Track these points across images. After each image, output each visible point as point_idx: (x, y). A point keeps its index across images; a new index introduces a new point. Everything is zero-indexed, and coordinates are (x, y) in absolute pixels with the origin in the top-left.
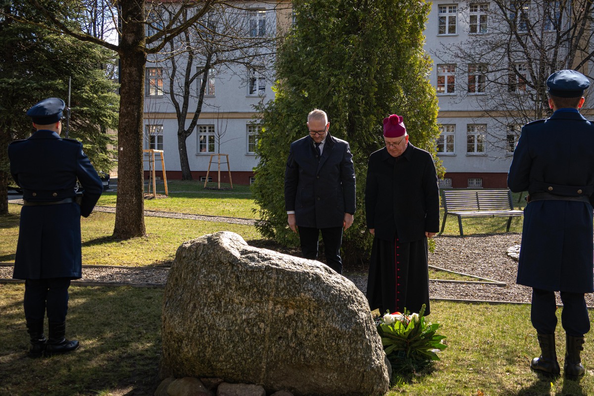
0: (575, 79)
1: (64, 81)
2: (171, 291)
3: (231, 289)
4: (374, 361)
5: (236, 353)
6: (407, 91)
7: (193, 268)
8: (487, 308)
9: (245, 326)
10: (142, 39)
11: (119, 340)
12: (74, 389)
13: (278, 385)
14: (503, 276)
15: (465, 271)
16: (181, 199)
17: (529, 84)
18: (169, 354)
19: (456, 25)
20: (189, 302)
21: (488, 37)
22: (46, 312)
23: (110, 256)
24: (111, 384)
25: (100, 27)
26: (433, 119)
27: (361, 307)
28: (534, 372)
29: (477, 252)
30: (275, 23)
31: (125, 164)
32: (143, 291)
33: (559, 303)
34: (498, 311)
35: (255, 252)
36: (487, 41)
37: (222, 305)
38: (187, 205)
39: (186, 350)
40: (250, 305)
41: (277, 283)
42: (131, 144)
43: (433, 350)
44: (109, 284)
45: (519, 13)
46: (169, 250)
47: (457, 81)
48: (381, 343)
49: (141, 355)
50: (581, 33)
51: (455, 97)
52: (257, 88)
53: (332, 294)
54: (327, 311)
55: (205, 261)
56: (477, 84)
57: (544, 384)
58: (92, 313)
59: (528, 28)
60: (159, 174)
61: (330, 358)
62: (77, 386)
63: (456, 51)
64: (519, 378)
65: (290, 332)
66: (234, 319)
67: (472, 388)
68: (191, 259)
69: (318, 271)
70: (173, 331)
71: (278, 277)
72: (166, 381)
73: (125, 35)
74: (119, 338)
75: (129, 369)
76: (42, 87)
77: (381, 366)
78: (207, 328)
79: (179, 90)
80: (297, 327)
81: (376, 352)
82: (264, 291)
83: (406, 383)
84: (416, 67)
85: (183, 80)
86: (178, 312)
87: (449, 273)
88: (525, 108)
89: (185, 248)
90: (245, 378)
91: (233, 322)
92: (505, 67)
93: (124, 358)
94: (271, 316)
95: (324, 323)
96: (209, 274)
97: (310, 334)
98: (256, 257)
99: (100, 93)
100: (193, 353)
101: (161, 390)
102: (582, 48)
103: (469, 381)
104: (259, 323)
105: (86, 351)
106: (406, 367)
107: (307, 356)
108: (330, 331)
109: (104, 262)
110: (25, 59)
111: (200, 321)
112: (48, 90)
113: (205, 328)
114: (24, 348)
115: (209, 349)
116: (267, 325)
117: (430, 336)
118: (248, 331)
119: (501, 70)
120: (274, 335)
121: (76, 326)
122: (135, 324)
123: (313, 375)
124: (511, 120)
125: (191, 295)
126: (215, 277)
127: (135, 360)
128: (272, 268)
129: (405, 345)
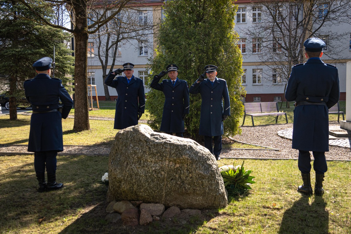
0: (318, 43)
1: (44, 49)
2: (114, 156)
3: (146, 154)
4: (220, 190)
5: (150, 187)
6: (226, 51)
7: (125, 144)
8: (271, 162)
9: (154, 173)
10: (86, 26)
11: (83, 183)
12: (64, 207)
13: (171, 204)
14: (277, 145)
15: (257, 144)
16: (106, 110)
17: (283, 48)
18: (114, 189)
19: (246, 18)
20: (124, 162)
21: (262, 24)
22: (46, 169)
23: (73, 140)
24: (83, 205)
25: (61, 21)
26: (240, 65)
27: (214, 162)
28: (300, 193)
29: (262, 134)
30: (152, 18)
31: (79, 92)
32: (92, 158)
33: (312, 158)
34: (277, 163)
35: (158, 135)
36: (262, 26)
37: (142, 163)
38: (110, 113)
39: (123, 187)
40: (156, 163)
41: (170, 151)
42: (81, 82)
43: (248, 184)
44: (74, 155)
45: (278, 12)
46: (103, 137)
47: (247, 47)
48: (223, 181)
49: (96, 190)
50: (308, 22)
51: (246, 55)
52: (144, 52)
53: (199, 156)
54: (197, 165)
55: (132, 140)
56: (257, 48)
57: (305, 198)
58: (67, 169)
59: (282, 19)
60: (94, 98)
61: (198, 189)
62: (65, 206)
63: (247, 31)
64: (293, 196)
65: (177, 176)
66: (148, 170)
67: (270, 202)
68: (124, 139)
69: (191, 144)
70: (116, 177)
71: (171, 148)
72: (111, 203)
73: (77, 25)
74: (83, 182)
75: (90, 197)
76: (33, 53)
77: (224, 193)
78: (134, 175)
79: (103, 54)
80: (181, 173)
81: (221, 185)
82: (163, 155)
83: (236, 201)
84: (231, 39)
85: (105, 48)
86: (119, 167)
87: (250, 145)
88: (283, 60)
89: (121, 134)
90: (154, 200)
91: (147, 172)
92: (271, 39)
93: (87, 192)
94: (167, 168)
95: (195, 171)
96: (134, 147)
97: (188, 177)
98: (159, 137)
99: (63, 56)
100: (127, 188)
101: (110, 208)
102: (309, 29)
103: (268, 199)
104: (161, 172)
105: (67, 189)
106: (235, 193)
107: (186, 188)
108: (198, 175)
109: (70, 143)
110: (24, 38)
111: (130, 171)
112: (36, 55)
113: (133, 175)
114: (35, 187)
115: (135, 186)
116: (165, 173)
117: (247, 176)
118: (156, 176)
119: (269, 41)
120: (169, 178)
121: (61, 176)
122: (91, 175)
123: (189, 198)
124: (275, 66)
125: (125, 158)
126: (137, 148)
127: (93, 193)
128: (167, 143)
129: (234, 182)
